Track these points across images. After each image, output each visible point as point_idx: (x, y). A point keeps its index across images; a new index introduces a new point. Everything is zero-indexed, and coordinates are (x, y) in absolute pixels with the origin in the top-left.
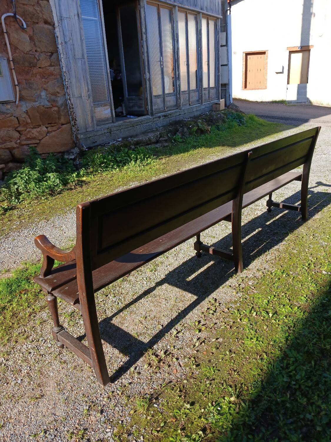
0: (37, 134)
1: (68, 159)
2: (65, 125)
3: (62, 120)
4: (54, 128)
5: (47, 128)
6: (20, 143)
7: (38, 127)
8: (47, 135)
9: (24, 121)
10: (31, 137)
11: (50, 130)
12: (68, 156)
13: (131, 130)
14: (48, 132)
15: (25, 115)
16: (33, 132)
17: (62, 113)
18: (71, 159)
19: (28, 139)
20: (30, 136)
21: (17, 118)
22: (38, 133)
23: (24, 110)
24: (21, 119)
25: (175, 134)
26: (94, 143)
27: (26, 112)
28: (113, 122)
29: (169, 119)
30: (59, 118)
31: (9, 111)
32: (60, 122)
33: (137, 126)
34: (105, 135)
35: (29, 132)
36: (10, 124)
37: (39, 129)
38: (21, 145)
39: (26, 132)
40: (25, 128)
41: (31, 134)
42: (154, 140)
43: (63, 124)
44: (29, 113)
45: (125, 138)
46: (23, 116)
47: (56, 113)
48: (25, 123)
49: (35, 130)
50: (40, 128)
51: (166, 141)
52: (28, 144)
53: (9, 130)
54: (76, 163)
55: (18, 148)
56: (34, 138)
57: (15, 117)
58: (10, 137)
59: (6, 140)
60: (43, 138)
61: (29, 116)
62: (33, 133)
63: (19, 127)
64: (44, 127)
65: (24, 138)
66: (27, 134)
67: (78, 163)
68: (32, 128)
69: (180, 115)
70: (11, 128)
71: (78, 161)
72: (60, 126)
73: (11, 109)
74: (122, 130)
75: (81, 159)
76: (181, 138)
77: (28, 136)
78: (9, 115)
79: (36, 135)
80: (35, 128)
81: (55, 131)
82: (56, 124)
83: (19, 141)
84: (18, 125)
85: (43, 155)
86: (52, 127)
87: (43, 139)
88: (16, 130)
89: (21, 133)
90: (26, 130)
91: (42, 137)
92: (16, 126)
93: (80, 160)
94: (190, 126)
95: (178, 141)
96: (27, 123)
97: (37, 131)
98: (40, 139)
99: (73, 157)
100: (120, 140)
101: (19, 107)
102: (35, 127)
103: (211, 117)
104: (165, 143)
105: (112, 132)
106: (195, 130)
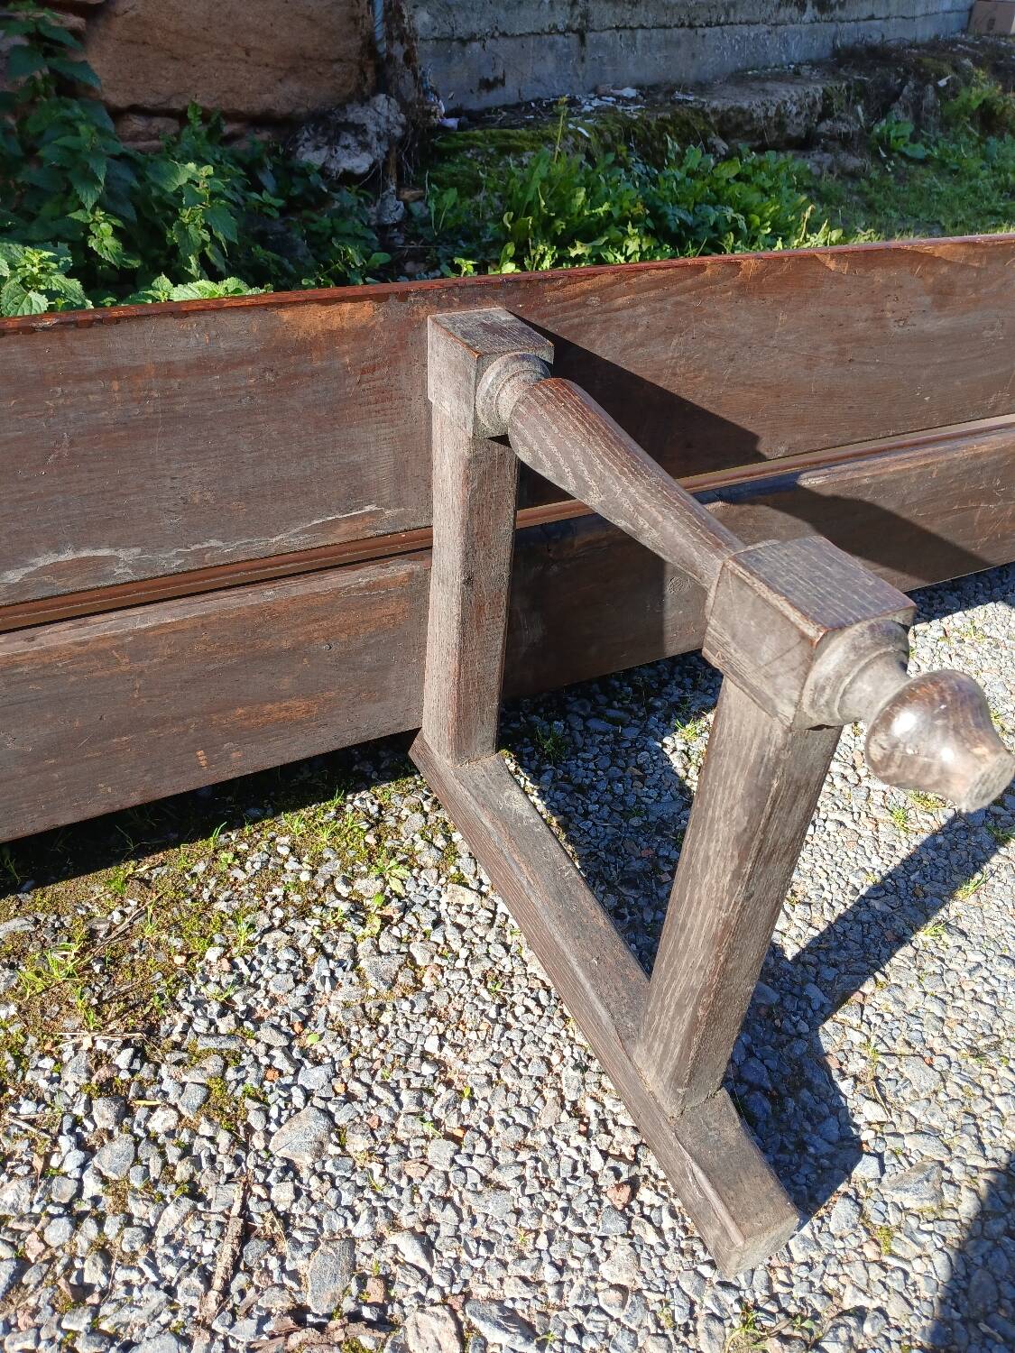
1: (323, 171)
12: (324, 152)
13: (678, 44)
18: (348, 178)
25: (884, 111)
26: (488, 85)
29: (832, 28)
33: (707, 30)
34: (552, 46)
42: (795, 129)
45: (655, 88)
51: (845, 141)
54: (379, 215)
67: (397, 216)
69: (872, 17)
71: (392, 203)
74: (640, 33)
75: (418, 184)
76: (914, 139)
85: (137, 124)
93: (407, 194)
94: (942, 83)
95: (903, 155)
99: (360, 163)
100: (629, 92)
103: (1001, 57)
104: (843, 156)
105: (590, 36)
106: (975, 105)
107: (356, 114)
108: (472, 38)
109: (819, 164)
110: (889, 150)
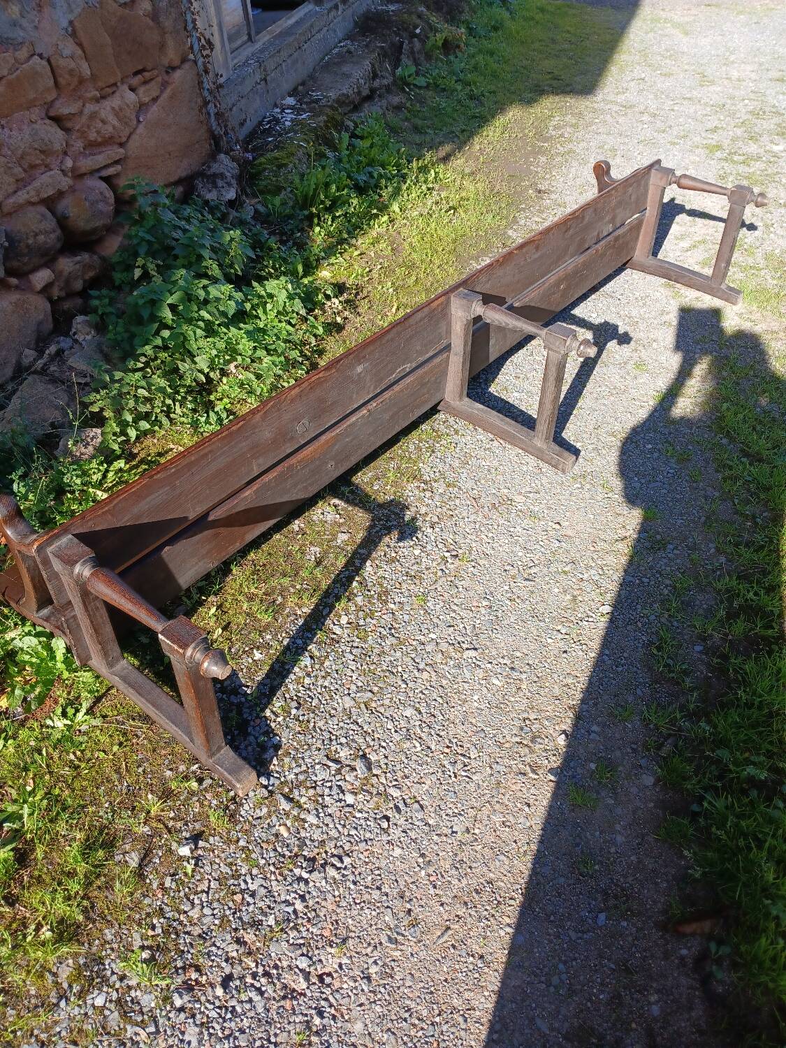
0: (115, 122)
2: (178, 74)
3: (172, 55)
4: (153, 90)
5: (132, 89)
6: (73, 169)
7: (113, 93)
8: (139, 121)
9: (71, 72)
10: (100, 140)
11: (146, 99)
12: (215, 192)
13: (298, 61)
14: (142, 107)
15: (69, 47)
16: (103, 114)
17: (168, 23)
19: (93, 146)
20: (98, 132)
21: (49, 61)
22: (117, 115)
23: (65, 24)
24: (62, 62)
25: (398, 62)
26: (243, 125)
27: (70, 29)
28: (250, 39)
29: (351, 10)
30: (162, 46)
31: (19, 34)
32: (166, 62)
33: (306, 46)
34: (257, 92)
35: (93, 116)
36: (32, 95)
37: (115, 102)
38: (79, 176)
39: (84, 119)
40: (80, 103)
41: (101, 125)
42: (366, 91)
43: (174, 69)
44: (81, 33)
46: (67, 52)
47: (150, 22)
48: (75, 81)
49: (107, 104)
50: (117, 94)
51: (388, 89)
52: (98, 170)
53: (34, 117)
55: (72, 189)
56: (108, 141)
57: (41, 56)
58: (42, 152)
59: (33, 167)
60: (129, 137)
61: (80, 45)
62: (103, 122)
63: (58, 104)
64: (125, 87)
65: (79, 145)
66: (88, 127)
67: (252, 213)
68: (97, 100)
70: (37, 110)
71: (249, 208)
72: (166, 78)
73: (24, 22)
74: (284, 65)
75: (255, 195)
76: (417, 74)
77: (93, 136)
78: (23, 54)
79: (114, 127)
80: (103, 97)
81: (155, 100)
82: (155, 72)
83: (69, 163)
84: (54, 95)
86: (147, 87)
87: (131, 142)
88: (52, 114)
89: (69, 125)
90: (81, 112)
91: (127, 132)
92: (49, 98)
93: (253, 202)
94: (418, 31)
95: (415, 85)
96: (82, 81)
97: (113, 109)
98: (124, 139)
100: (291, 100)
101: (46, 10)
102: (104, 92)
104: (390, 97)
105: (268, 78)
106: (440, 43)
107: (215, 168)
108: (234, 105)
109: (381, 107)
110: (408, 85)
